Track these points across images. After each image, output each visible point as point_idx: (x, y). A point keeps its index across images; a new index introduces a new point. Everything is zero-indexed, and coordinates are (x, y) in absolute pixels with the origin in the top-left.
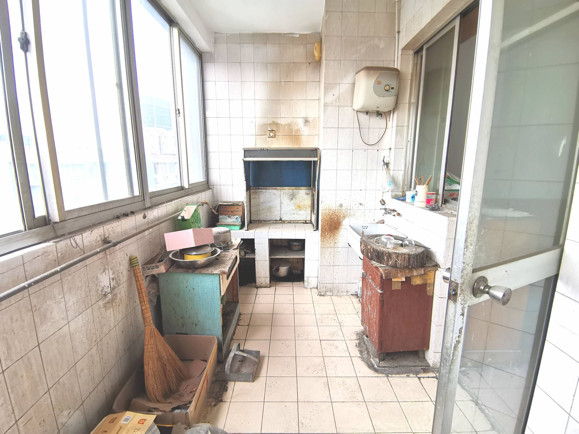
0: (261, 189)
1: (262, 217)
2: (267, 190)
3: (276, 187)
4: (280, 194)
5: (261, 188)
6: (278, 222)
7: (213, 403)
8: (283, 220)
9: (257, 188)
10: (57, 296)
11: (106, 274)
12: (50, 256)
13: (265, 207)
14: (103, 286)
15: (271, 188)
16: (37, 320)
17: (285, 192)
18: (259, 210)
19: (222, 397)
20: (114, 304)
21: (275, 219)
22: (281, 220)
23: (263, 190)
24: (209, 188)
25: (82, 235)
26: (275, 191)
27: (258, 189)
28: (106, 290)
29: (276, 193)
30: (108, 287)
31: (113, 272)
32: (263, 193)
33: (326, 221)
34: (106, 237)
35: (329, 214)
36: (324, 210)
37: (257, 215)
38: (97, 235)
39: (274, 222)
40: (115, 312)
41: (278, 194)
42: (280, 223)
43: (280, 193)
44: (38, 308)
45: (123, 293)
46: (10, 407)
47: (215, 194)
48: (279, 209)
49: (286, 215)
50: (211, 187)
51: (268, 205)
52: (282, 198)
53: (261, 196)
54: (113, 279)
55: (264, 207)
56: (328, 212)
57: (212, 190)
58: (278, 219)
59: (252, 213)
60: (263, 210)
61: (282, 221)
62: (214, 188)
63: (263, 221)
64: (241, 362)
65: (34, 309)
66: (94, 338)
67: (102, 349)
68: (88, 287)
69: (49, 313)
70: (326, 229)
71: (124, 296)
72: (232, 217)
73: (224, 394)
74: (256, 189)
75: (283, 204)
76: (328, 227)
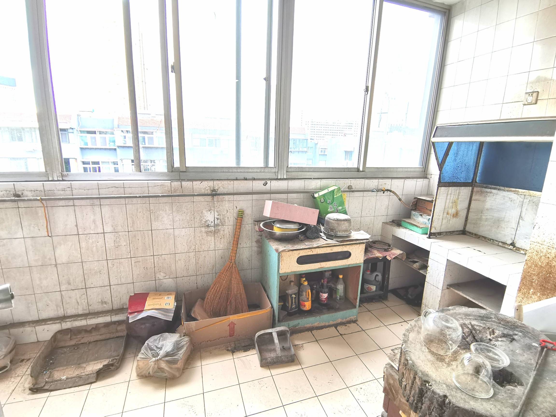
0: (491, 188)
1: (483, 231)
2: (499, 192)
3: (517, 189)
4: (523, 202)
5: (490, 186)
6: (506, 247)
7: (230, 348)
8: (517, 245)
9: (485, 185)
10: (168, 211)
11: (211, 213)
12: (166, 188)
13: (491, 217)
14: (207, 220)
15: (507, 189)
16: (153, 218)
17: (532, 200)
18: (480, 219)
19: (237, 351)
20: (216, 235)
21: (503, 240)
22: (513, 244)
23: (494, 191)
24: (426, 178)
25: (193, 183)
26: (512, 195)
27: (486, 188)
28: (209, 223)
29: (515, 198)
30: (212, 222)
31: (219, 214)
32: (492, 194)
33: (536, 266)
34: (216, 189)
35: (548, 255)
36: (535, 244)
37: (475, 226)
38: (207, 186)
39: (500, 244)
40: (216, 241)
41: (518, 201)
42: (510, 249)
43: (522, 200)
44: (154, 212)
45: (226, 232)
46: (129, 249)
47: (431, 185)
48: (514, 225)
49: (525, 240)
50: (429, 176)
51: (496, 215)
52: (524, 210)
53: (488, 198)
54: (218, 219)
55: (488, 217)
56: (545, 251)
57: (428, 180)
58: (509, 242)
59: (469, 221)
60: (486, 221)
61: (514, 246)
62: (431, 177)
63: (483, 237)
64: (282, 348)
65: (151, 211)
66: (193, 247)
67: (199, 257)
68: (193, 215)
69: (161, 217)
70: (532, 282)
71: (228, 234)
72: (425, 216)
73: (240, 351)
74: (483, 187)
75: (523, 220)
76: (538, 281)
